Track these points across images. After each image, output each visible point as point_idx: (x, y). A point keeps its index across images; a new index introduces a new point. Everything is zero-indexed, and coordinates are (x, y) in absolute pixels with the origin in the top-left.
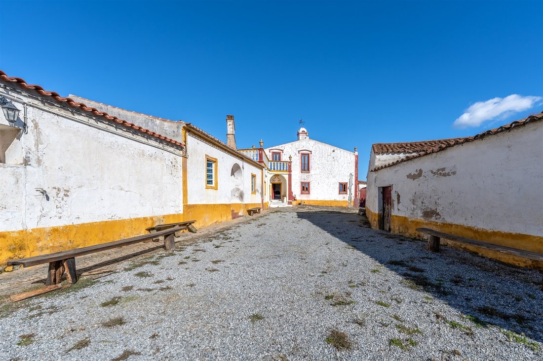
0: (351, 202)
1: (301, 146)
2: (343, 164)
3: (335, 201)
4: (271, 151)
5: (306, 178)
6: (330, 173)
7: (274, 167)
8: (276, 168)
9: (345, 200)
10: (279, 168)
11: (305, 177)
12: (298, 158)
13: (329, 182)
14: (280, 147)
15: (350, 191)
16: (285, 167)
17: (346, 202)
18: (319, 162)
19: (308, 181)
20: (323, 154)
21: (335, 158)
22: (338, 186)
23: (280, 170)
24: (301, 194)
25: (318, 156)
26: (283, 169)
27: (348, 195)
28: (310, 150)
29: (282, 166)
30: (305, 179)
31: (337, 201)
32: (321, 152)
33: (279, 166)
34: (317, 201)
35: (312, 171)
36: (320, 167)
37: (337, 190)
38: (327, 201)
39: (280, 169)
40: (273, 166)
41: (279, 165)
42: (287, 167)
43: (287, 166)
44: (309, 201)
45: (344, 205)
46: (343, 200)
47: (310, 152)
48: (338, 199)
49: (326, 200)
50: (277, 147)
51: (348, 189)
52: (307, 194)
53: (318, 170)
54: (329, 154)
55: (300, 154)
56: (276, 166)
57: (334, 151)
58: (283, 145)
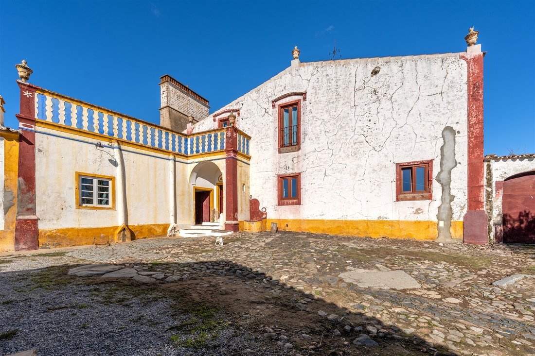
0: (449, 225)
1: (278, 89)
2: (411, 102)
3: (382, 222)
4: (217, 118)
5: (290, 163)
6: (362, 138)
7: (198, 147)
8: (200, 148)
9: (421, 218)
10: (206, 148)
11: (288, 163)
12: (271, 118)
13: (358, 166)
14: (233, 105)
15: (446, 186)
16: (219, 141)
17: (428, 224)
18: (326, 117)
19: (296, 171)
20: (340, 90)
21: (381, 92)
22: (391, 175)
23: (209, 153)
24: (279, 204)
25: (324, 99)
26: (216, 148)
27: (437, 203)
28: (303, 91)
29: (213, 142)
30: (287, 168)
31: (391, 224)
32: (333, 88)
33: (207, 143)
34: (322, 221)
35: (307, 145)
36: (331, 128)
37: (391, 189)
38: (352, 222)
39: (210, 149)
40: (195, 145)
41: (207, 140)
42: (222, 143)
43: (222, 140)
44: (300, 222)
45: (420, 236)
46: (413, 218)
47: (301, 97)
48: (392, 216)
49: (350, 218)
50: (227, 107)
51: (435, 183)
52: (293, 204)
53: (323, 139)
54: (359, 84)
55: (277, 109)
56: (200, 145)
57: (375, 72)
58: (239, 99)
